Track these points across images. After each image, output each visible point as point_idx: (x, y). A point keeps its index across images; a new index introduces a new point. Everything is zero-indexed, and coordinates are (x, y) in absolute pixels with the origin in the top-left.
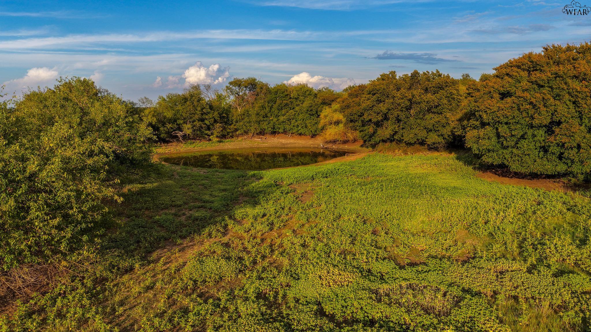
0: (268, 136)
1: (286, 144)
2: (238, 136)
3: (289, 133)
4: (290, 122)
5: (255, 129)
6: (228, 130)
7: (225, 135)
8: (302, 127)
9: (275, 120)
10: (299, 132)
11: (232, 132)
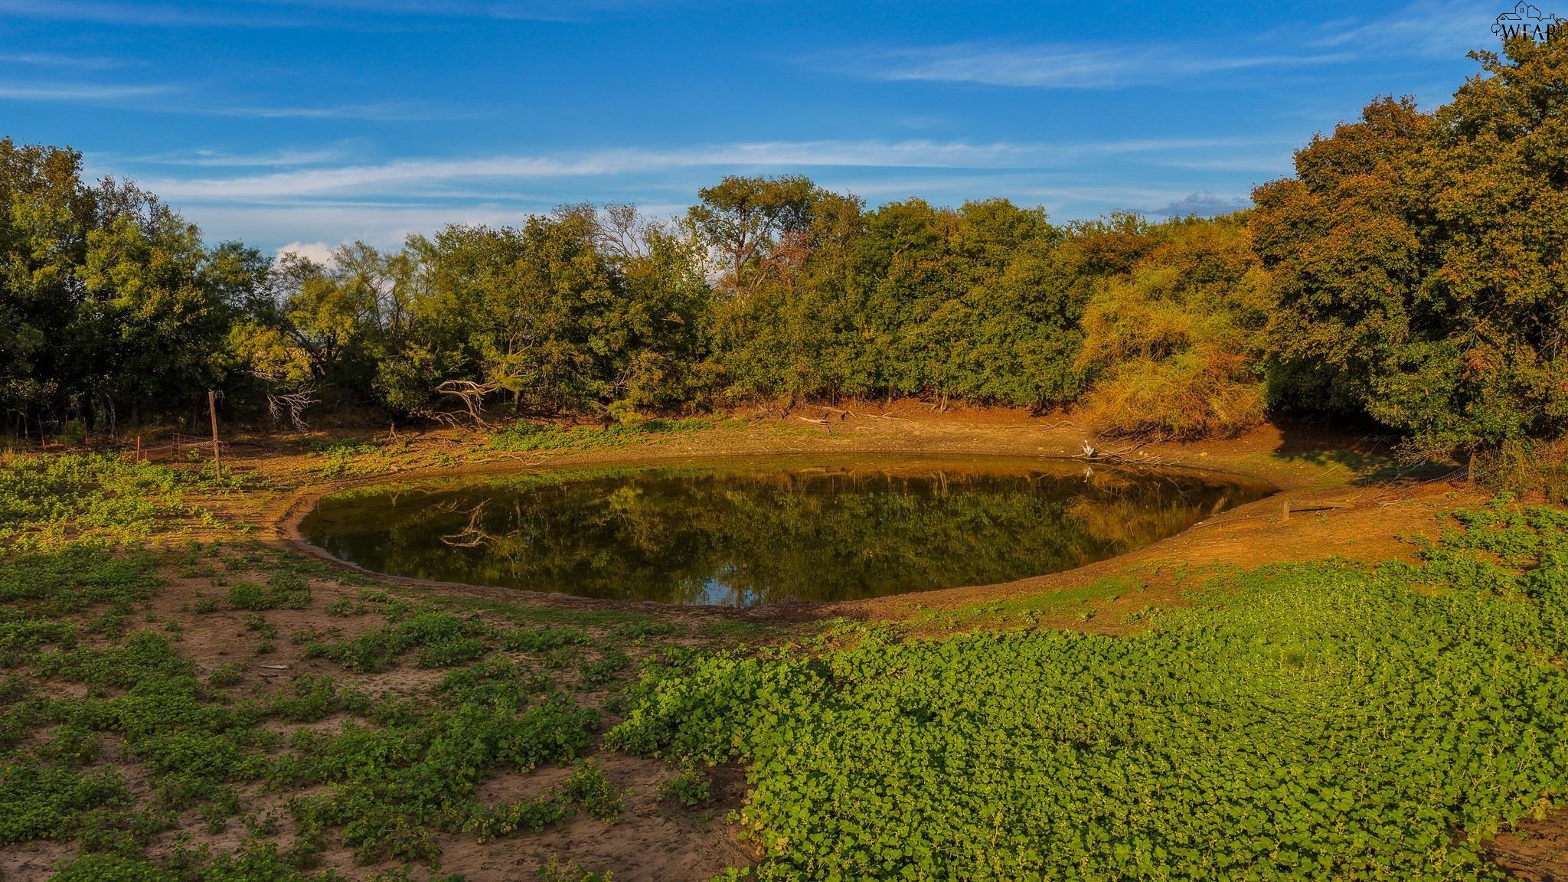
0: (852, 407)
1: (930, 440)
2: (730, 406)
3: (940, 396)
4: (947, 349)
5: (802, 375)
6: (690, 382)
7: (679, 402)
8: (998, 371)
9: (883, 339)
10: (985, 391)
11: (708, 388)
